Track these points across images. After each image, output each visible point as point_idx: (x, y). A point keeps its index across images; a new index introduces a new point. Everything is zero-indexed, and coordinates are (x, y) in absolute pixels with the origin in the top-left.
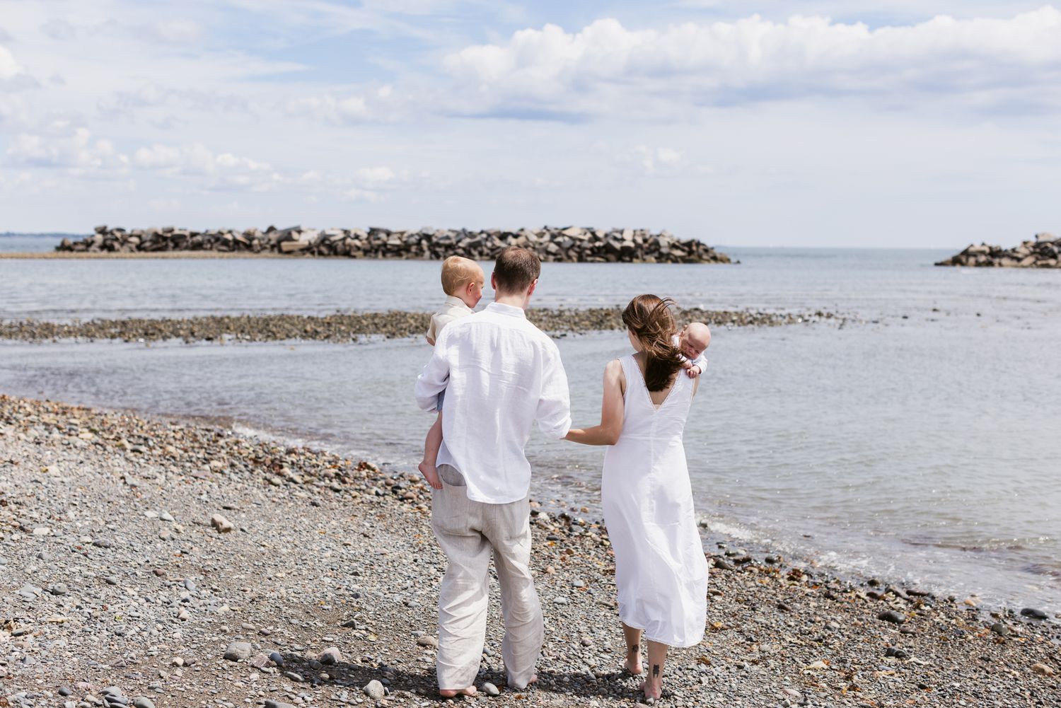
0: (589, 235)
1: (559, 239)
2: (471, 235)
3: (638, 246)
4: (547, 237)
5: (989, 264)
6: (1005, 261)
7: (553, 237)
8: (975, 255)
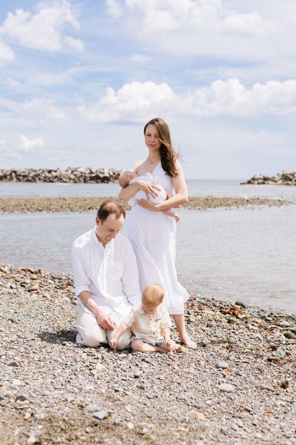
0: (89, 171)
1: (75, 173)
2: (35, 171)
3: (111, 176)
4: (70, 172)
5: (264, 183)
6: (270, 182)
7: (73, 172)
8: (257, 179)
